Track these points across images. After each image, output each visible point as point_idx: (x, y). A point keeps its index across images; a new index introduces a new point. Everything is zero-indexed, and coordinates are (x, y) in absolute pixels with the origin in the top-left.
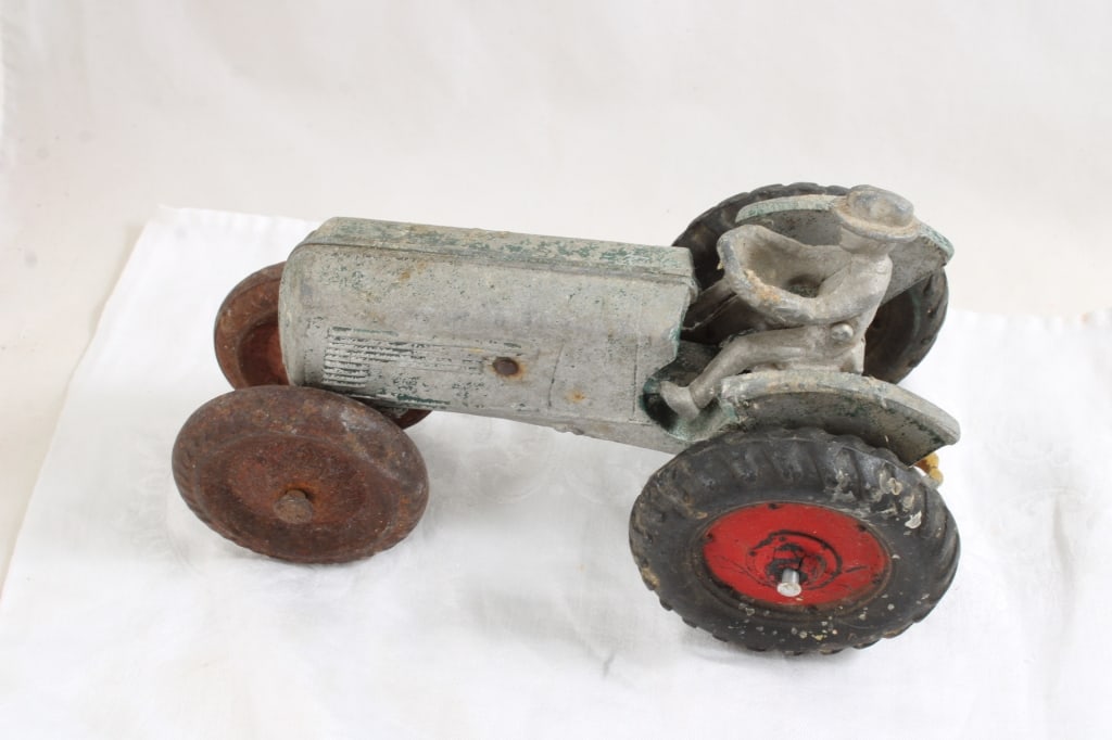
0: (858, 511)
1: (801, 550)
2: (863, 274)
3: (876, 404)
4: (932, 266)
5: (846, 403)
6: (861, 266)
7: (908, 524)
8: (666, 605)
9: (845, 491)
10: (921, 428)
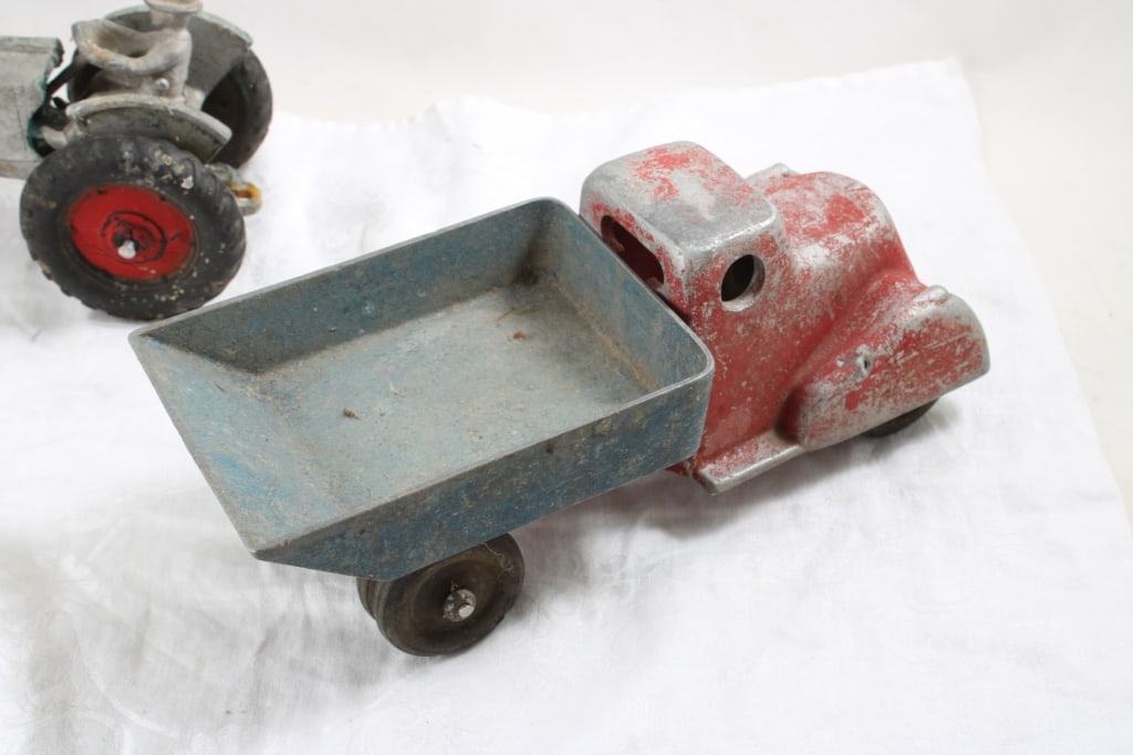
0: (147, 180)
1: (131, 224)
2: (169, 41)
3: (166, 112)
4: (238, 52)
5: (150, 117)
6: (167, 36)
7: (184, 185)
8: (67, 292)
9: (133, 165)
10: (204, 132)
